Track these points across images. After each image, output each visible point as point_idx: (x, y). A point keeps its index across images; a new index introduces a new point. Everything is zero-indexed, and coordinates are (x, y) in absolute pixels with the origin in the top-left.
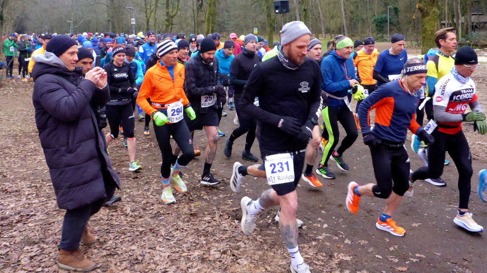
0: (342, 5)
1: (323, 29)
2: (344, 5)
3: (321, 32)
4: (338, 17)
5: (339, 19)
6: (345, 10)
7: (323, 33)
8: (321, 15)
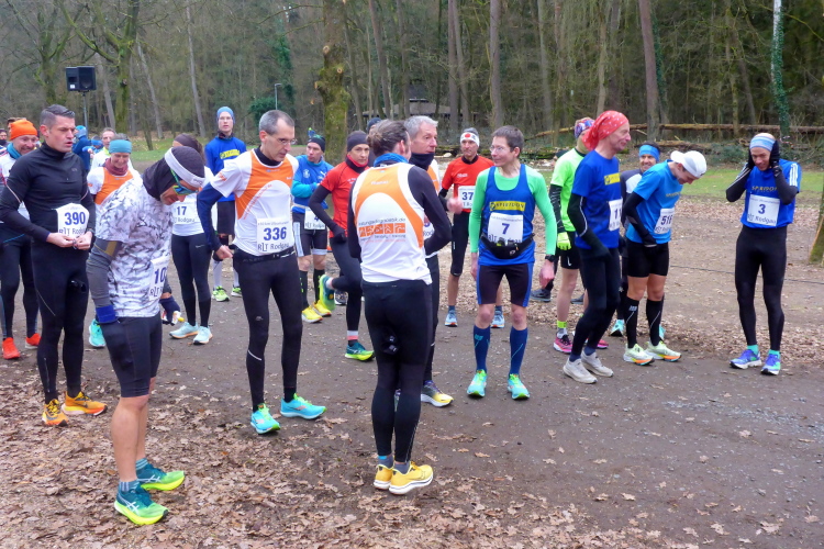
0: (193, 78)
1: (158, 122)
2: (197, 78)
3: (154, 128)
4: (186, 100)
5: (188, 104)
6: (198, 87)
7: (159, 128)
8: (153, 96)
